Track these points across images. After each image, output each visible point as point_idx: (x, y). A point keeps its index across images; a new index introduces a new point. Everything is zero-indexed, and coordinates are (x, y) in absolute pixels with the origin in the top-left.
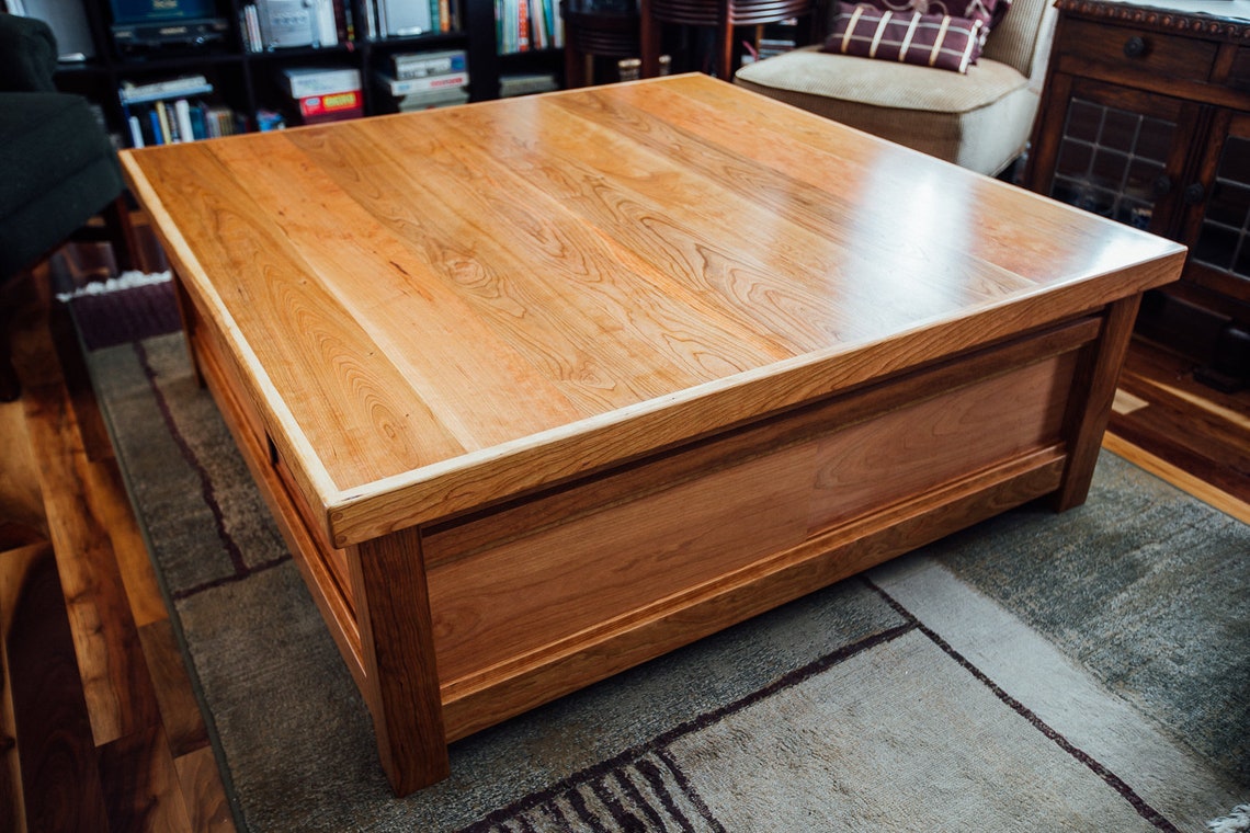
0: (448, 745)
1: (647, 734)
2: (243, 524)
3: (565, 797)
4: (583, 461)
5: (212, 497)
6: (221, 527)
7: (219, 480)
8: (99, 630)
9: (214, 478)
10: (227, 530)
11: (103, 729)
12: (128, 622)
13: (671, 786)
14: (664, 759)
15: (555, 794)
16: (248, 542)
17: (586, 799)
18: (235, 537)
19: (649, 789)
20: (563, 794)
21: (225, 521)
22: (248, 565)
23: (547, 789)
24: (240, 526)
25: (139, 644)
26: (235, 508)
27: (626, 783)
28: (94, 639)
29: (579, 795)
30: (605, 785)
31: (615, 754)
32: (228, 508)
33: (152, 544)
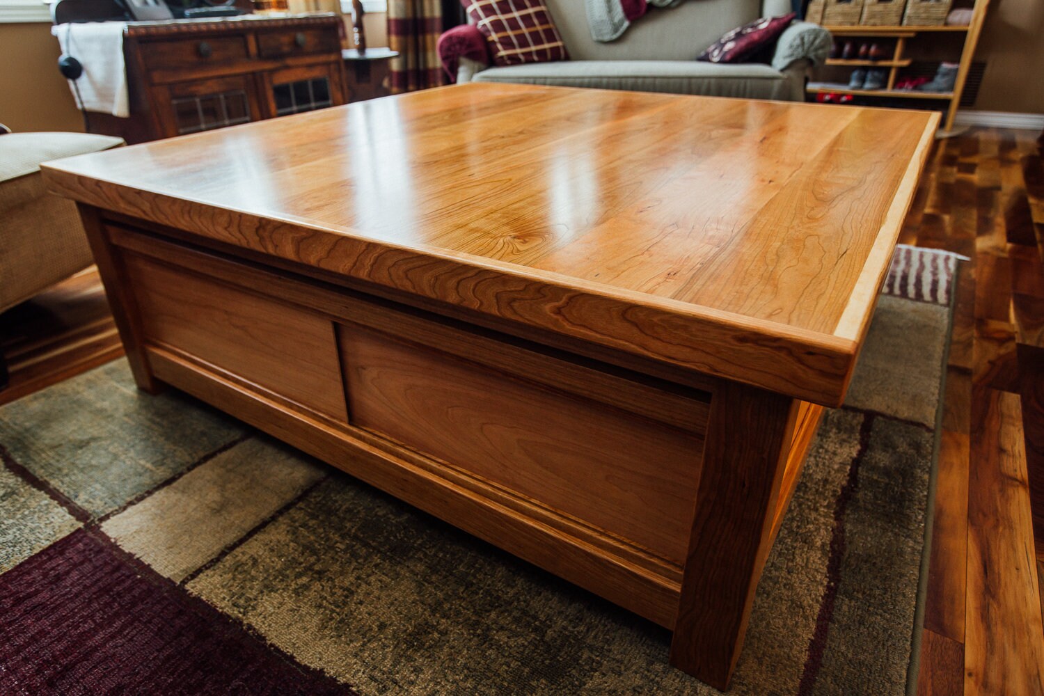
2: (841, 445)
5: (849, 482)
6: (861, 453)
7: (829, 494)
8: (1001, 450)
9: (833, 500)
10: (859, 447)
11: (1012, 402)
12: (976, 442)
16: (851, 430)
18: (856, 439)
21: (855, 455)
22: (862, 416)
24: (845, 444)
25: (972, 426)
26: (837, 459)
28: (1008, 447)
32: (843, 464)
33: (930, 479)
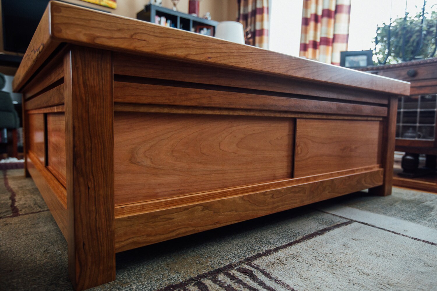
0: (117, 254)
1: (239, 258)
3: (194, 285)
4: (209, 55)
10: (16, 205)
13: (261, 277)
14: (253, 267)
15: (187, 284)
17: (208, 286)
19: (248, 279)
20: (193, 284)
23: (181, 283)
27: (233, 277)
29: (204, 284)
30: (219, 279)
31: (222, 266)
